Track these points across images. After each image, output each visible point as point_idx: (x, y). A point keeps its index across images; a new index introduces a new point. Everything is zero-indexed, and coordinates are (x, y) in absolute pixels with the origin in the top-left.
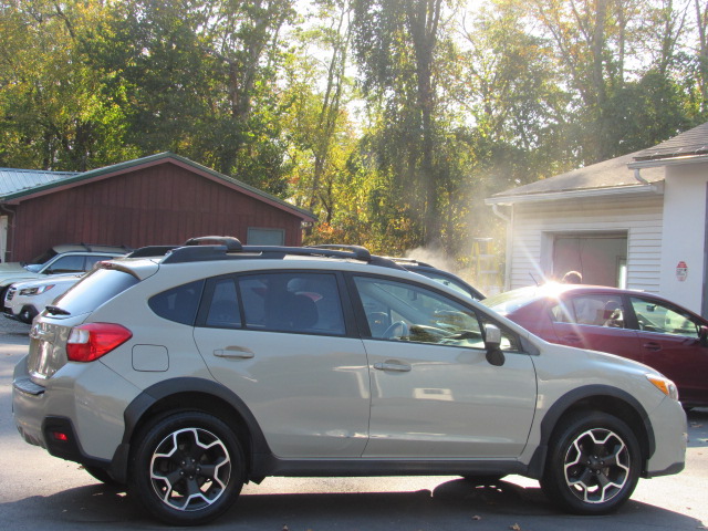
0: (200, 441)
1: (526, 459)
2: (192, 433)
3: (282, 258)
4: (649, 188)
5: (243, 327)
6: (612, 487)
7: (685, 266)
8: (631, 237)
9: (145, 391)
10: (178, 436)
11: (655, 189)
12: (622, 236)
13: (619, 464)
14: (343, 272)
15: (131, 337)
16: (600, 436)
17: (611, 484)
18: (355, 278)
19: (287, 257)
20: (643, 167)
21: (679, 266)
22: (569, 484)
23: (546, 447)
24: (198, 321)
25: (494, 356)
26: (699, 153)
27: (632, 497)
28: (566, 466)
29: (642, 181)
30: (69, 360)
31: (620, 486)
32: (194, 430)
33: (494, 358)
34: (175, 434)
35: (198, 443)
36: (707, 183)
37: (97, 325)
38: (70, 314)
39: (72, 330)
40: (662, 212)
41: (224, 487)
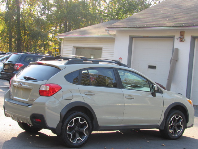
0: (80, 121)
1: (159, 124)
2: (78, 119)
4: (111, 36)
6: (179, 131)
7: (121, 59)
8: (103, 50)
9: (66, 106)
10: (75, 120)
11: (113, 36)
12: (100, 49)
13: (181, 125)
14: (115, 68)
15: (61, 88)
16: (177, 117)
17: (179, 130)
20: (110, 30)
21: (119, 59)
22: (170, 131)
23: (165, 121)
26: (129, 27)
27: (183, 135)
28: (169, 126)
29: (109, 34)
30: (40, 95)
31: (181, 131)
32: (79, 118)
33: (153, 94)
34: (74, 119)
35: (80, 122)
36: (130, 36)
37: (51, 84)
38: (37, 80)
39: (41, 86)
40: (114, 43)
41: (86, 135)
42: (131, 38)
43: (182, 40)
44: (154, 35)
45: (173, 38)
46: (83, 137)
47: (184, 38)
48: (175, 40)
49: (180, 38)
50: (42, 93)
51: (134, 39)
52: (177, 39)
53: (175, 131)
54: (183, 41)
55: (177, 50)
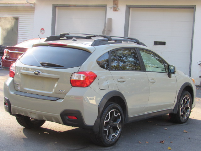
1: (173, 108)
4: (31, 5)
7: (44, 30)
9: (103, 98)
11: (33, 5)
13: (189, 107)
15: (97, 76)
16: (186, 99)
21: (41, 30)
22: (181, 114)
28: (181, 109)
29: (28, 3)
30: (72, 86)
31: (188, 113)
32: (114, 110)
33: (169, 75)
34: (110, 112)
35: (115, 115)
36: (53, 5)
37: (86, 72)
38: (64, 67)
39: (72, 74)
40: (34, 12)
41: (119, 130)
42: (55, 7)
43: (115, 9)
44: (82, 4)
45: (105, 7)
46: (116, 132)
47: (118, 7)
48: (108, 9)
49: (114, 7)
50: (74, 83)
51: (57, 8)
52: (111, 8)
53: (184, 114)
54: (117, 11)
55: (110, 20)
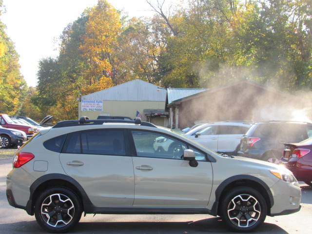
1: (210, 207)
3: (102, 124)
5: (82, 153)
6: (252, 220)
9: (38, 179)
10: (52, 197)
14: (127, 129)
15: (34, 158)
16: (245, 197)
18: (132, 132)
19: (104, 124)
22: (231, 218)
23: (218, 202)
24: (62, 150)
25: (193, 163)
28: (228, 211)
31: (256, 220)
32: (58, 194)
35: (61, 200)
41: (72, 218)
